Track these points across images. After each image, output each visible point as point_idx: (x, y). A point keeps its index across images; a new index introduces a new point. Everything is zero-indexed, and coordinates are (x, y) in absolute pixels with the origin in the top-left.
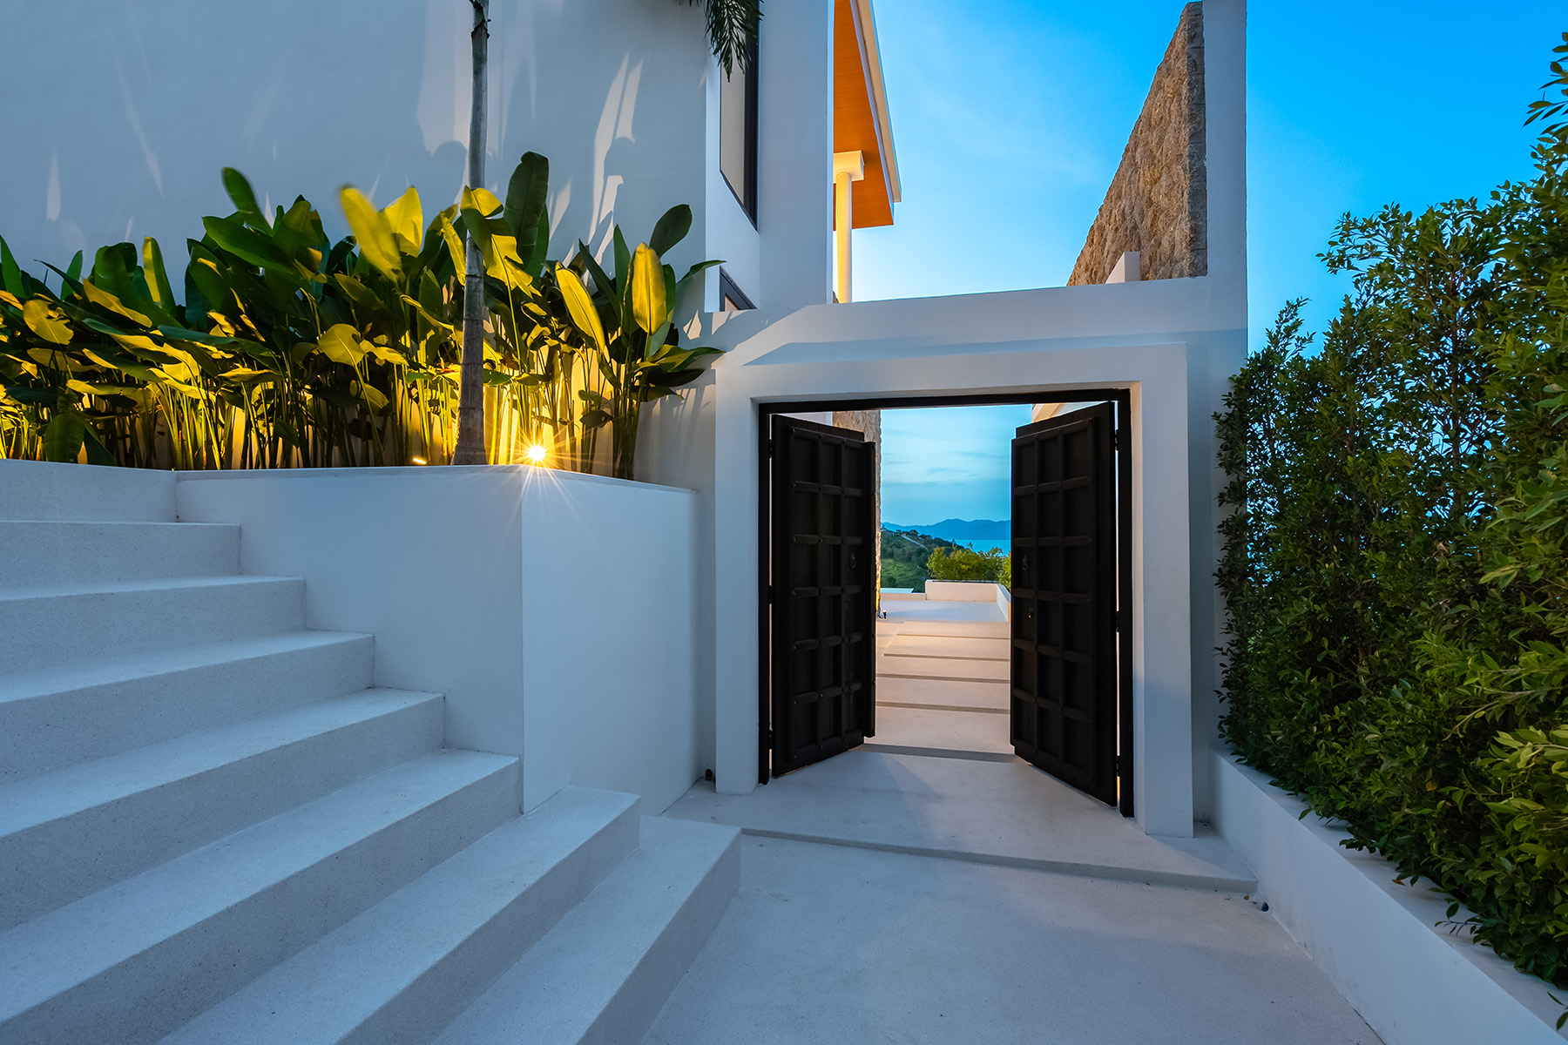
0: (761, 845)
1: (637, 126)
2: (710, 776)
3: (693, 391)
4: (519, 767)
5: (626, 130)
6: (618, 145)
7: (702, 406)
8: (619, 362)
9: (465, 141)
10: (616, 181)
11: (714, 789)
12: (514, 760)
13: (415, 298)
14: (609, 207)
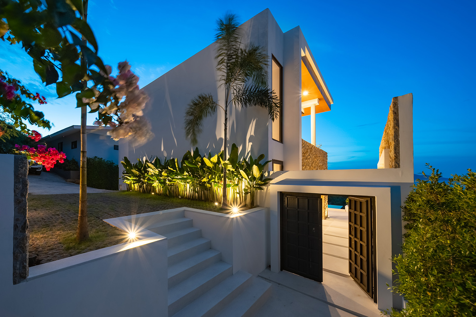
0: (278, 286)
1: (255, 132)
2: (270, 266)
3: (266, 187)
4: (232, 267)
5: (253, 134)
6: (251, 136)
7: (268, 190)
8: (251, 182)
9: (224, 138)
10: (251, 144)
11: (270, 270)
12: (231, 266)
13: (215, 171)
14: (249, 149)
